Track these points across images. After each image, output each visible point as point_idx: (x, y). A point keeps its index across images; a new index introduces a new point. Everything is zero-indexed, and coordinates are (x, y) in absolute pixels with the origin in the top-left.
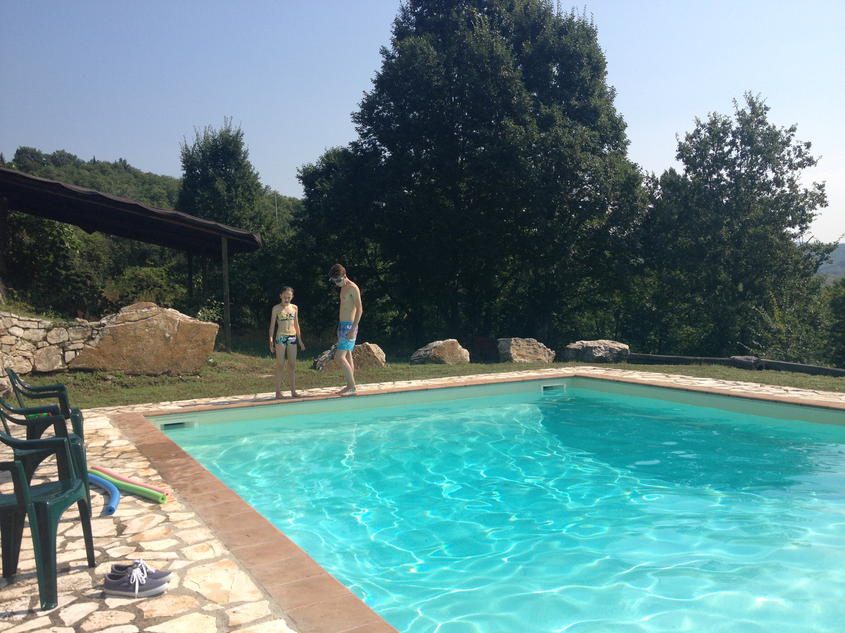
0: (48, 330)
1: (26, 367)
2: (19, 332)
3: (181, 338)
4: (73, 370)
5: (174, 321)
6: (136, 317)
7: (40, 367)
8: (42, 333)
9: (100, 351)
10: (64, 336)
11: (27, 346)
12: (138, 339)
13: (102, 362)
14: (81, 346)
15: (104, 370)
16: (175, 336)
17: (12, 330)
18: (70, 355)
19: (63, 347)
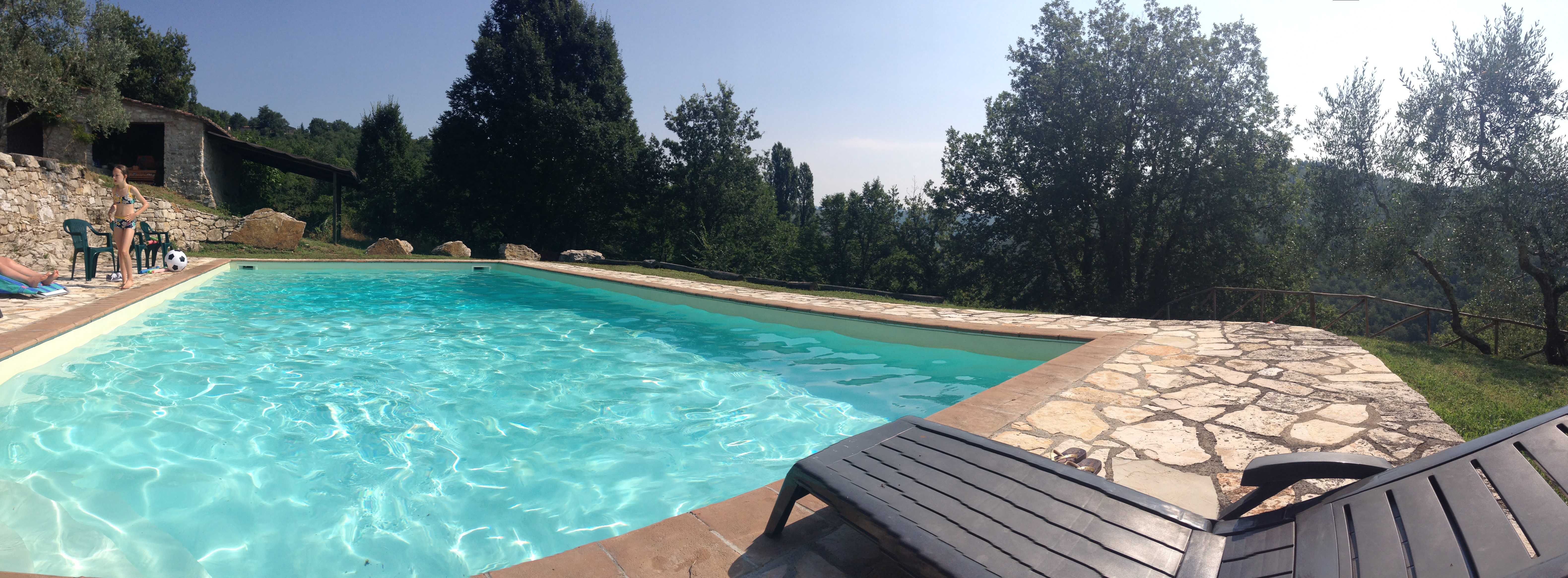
0: (216, 220)
1: (204, 238)
2: (201, 220)
3: (284, 229)
4: (227, 243)
5: (280, 219)
6: (261, 216)
7: (210, 239)
8: (213, 221)
9: (241, 233)
10: (224, 224)
11: (204, 227)
12: (261, 228)
13: (241, 239)
14: (232, 230)
15: (242, 243)
16: (281, 228)
17: (198, 219)
18: (226, 234)
19: (223, 229)
